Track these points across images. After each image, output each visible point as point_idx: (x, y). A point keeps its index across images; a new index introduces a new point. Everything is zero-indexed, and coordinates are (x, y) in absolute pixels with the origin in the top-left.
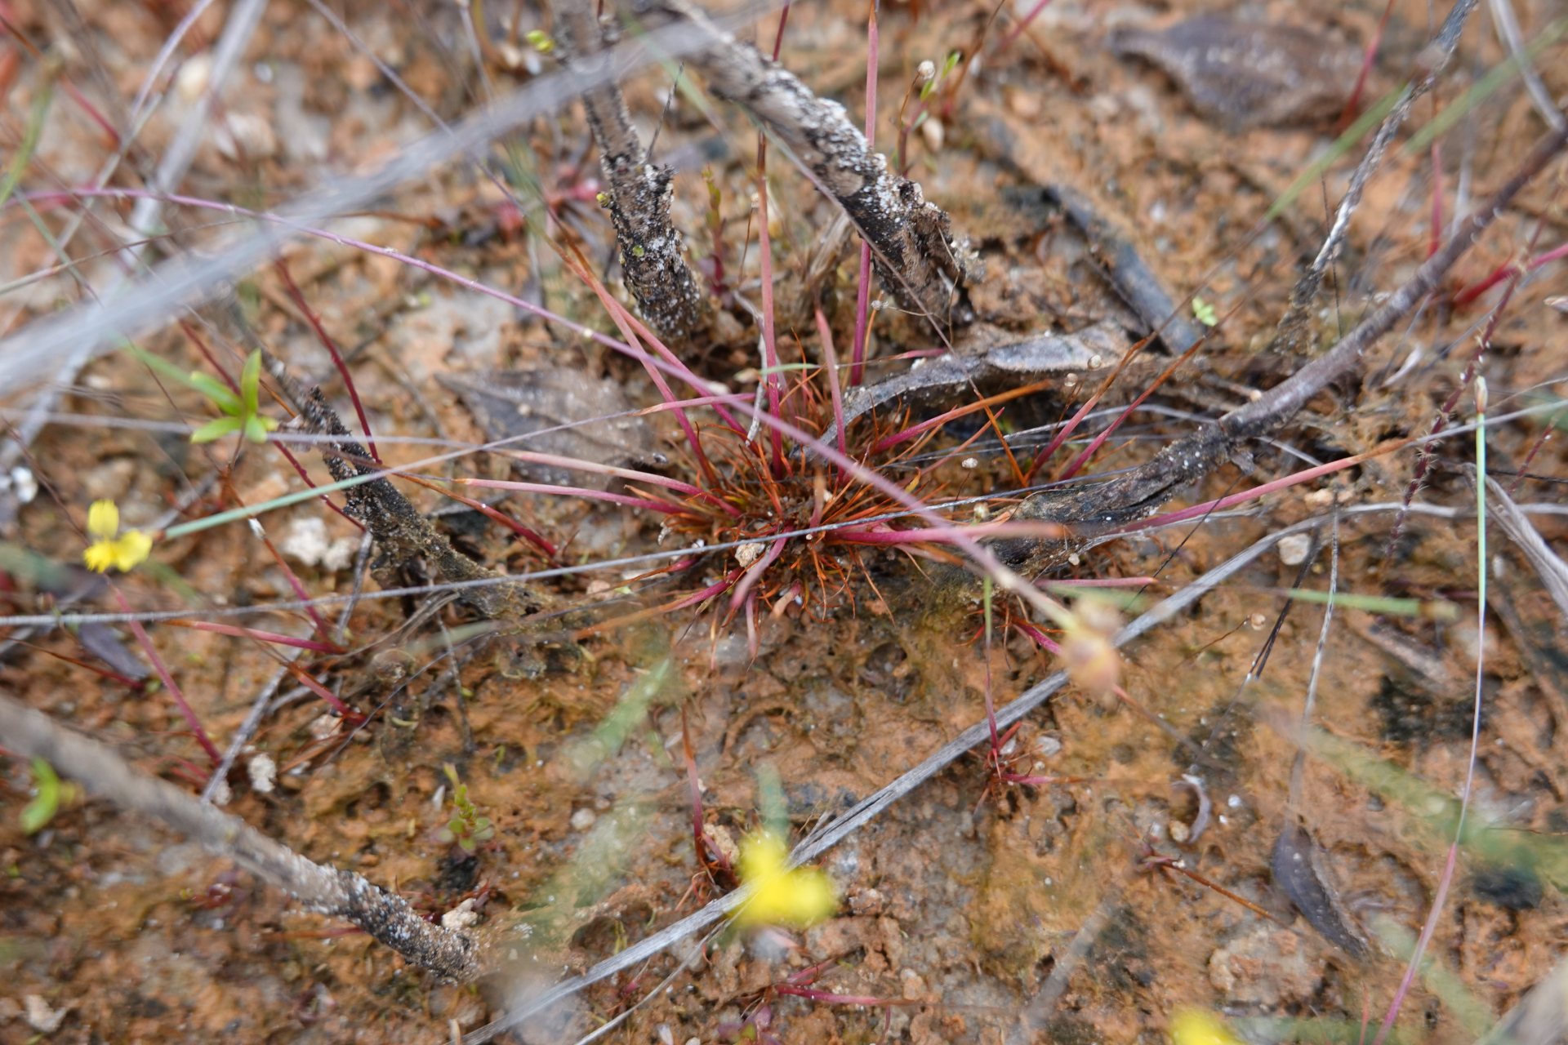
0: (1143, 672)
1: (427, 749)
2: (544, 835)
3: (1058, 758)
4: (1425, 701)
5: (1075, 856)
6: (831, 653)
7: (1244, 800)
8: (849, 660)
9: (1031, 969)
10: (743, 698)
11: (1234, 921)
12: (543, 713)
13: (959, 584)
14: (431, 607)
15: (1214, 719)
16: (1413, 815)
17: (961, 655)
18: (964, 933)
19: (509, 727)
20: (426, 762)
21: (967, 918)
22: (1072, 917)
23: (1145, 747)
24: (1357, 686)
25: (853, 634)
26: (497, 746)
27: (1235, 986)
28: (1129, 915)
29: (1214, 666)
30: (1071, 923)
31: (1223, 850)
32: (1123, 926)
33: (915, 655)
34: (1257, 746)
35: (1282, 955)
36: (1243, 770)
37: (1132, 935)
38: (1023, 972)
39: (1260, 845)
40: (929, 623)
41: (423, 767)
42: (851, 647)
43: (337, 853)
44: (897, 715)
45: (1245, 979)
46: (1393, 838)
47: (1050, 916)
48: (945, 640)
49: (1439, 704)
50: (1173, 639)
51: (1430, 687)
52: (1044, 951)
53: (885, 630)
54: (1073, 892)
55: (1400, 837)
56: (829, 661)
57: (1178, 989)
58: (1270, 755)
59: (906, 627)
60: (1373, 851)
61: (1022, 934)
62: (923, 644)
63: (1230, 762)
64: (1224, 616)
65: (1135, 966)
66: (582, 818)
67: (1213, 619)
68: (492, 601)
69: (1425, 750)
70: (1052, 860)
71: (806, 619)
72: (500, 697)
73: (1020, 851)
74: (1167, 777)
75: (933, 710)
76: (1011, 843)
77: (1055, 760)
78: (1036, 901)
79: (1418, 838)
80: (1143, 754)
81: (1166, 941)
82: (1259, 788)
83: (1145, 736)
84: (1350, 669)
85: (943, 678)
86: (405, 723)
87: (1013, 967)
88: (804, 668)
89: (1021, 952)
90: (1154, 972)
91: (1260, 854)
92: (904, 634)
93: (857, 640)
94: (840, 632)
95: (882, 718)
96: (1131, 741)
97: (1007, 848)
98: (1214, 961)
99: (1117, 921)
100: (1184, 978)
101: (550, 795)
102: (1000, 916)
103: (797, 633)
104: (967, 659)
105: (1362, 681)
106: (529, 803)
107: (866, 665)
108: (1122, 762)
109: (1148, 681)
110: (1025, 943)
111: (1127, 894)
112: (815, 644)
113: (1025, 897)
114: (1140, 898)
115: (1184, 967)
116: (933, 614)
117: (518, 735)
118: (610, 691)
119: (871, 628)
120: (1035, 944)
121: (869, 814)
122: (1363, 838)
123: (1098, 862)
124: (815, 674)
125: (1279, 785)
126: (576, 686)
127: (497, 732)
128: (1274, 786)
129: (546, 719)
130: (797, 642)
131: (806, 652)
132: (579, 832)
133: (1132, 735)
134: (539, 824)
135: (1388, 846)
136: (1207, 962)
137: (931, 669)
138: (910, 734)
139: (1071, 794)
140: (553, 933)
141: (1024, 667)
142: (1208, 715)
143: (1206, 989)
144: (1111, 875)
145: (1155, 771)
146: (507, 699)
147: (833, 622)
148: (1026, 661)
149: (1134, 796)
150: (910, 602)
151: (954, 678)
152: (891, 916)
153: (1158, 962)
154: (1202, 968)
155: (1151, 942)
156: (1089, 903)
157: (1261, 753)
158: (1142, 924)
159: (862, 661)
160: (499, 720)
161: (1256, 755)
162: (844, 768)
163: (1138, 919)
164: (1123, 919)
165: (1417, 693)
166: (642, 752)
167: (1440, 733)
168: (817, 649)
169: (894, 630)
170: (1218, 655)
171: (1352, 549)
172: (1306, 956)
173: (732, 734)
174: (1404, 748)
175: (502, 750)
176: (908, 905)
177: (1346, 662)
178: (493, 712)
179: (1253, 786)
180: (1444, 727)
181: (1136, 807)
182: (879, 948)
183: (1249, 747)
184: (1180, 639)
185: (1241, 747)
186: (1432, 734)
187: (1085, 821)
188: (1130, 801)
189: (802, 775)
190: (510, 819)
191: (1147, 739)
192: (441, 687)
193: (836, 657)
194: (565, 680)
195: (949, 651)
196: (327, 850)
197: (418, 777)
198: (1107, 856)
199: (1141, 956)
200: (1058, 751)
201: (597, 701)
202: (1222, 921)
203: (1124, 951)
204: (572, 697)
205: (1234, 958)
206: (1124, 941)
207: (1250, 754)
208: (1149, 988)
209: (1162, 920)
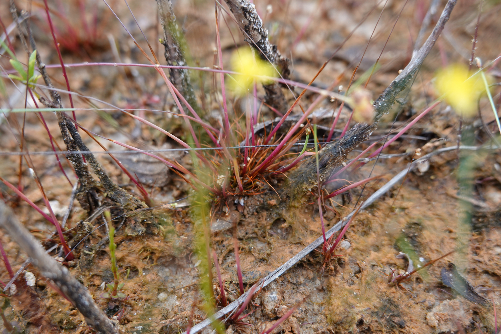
0: (376, 218)
1: (98, 268)
2: (147, 300)
3: (350, 250)
4: (484, 216)
5: (364, 284)
6: (257, 227)
7: (425, 259)
8: (264, 227)
9: (355, 326)
10: (224, 246)
11: (432, 303)
12: (145, 254)
13: (302, 183)
14: (100, 211)
15: (407, 230)
16: (491, 254)
17: (307, 219)
18: (325, 321)
19: (132, 259)
20: (98, 273)
21: (324, 315)
22: (367, 303)
23: (383, 245)
24: (457, 215)
25: (264, 217)
26: (127, 268)
27: (439, 325)
28: (390, 301)
29: (402, 213)
30: (367, 305)
31: (421, 278)
32: (389, 305)
33: (289, 220)
34: (425, 238)
35: (455, 310)
36: (422, 248)
37: (393, 308)
38: (351, 328)
39: (434, 274)
40: (293, 204)
41: (96, 275)
42: (264, 222)
43: (60, 310)
44: (285, 243)
45: (442, 322)
46: (486, 264)
47: (358, 305)
48: (300, 212)
49: (489, 215)
50: (385, 205)
51: (484, 210)
52: (359, 317)
53: (276, 213)
54: (366, 295)
55: (488, 263)
56: (256, 230)
57: (416, 329)
58: (431, 241)
59: (284, 210)
60: (480, 270)
61: (349, 312)
62: (292, 214)
63: (417, 247)
64: (402, 196)
65: (396, 320)
66: (162, 296)
67: (399, 197)
68: (124, 200)
69: (488, 232)
70: (355, 287)
71: (245, 212)
72: (127, 248)
73: (341, 285)
74: (394, 254)
75: (299, 238)
76: (337, 283)
77: (349, 251)
78: (351, 301)
79: (495, 262)
80: (383, 248)
81: (407, 311)
82: (430, 253)
83: (382, 241)
84: (453, 209)
85: (301, 227)
86: (89, 253)
87: (347, 326)
88: (247, 234)
89: (349, 319)
90: (405, 322)
91: (436, 277)
92: (284, 213)
93: (266, 219)
94: (259, 218)
95: (279, 245)
96: (377, 244)
97: (336, 286)
98: (428, 317)
99: (386, 303)
100: (418, 324)
101: (148, 285)
102: (338, 308)
103: (243, 219)
104: (309, 221)
105: (459, 213)
106: (140, 289)
107: (271, 229)
108: (375, 251)
109: (379, 221)
110: (350, 315)
111: (388, 293)
112: (249, 223)
113: (347, 300)
114: (393, 295)
115: (416, 321)
116: (294, 200)
117: (135, 263)
118: (171, 243)
119: (271, 214)
120: (354, 315)
121: (279, 274)
122: (474, 266)
123: (373, 285)
124: (251, 236)
125: (437, 251)
126: (158, 241)
127: (126, 261)
128: (435, 252)
129: (146, 258)
130: (243, 223)
131: (247, 227)
132: (161, 302)
133: (377, 241)
134: (145, 297)
135: (485, 267)
136: (426, 318)
137: (296, 225)
138: (291, 250)
139: (358, 264)
140: (151, 328)
141: (331, 222)
142: (404, 229)
143: (427, 328)
144: (380, 289)
145: (389, 253)
146: (130, 248)
147: (256, 213)
148: (332, 220)
149: (382, 263)
150: (285, 198)
151: (306, 228)
152: (293, 316)
153: (406, 318)
154: (424, 321)
155: (401, 310)
156: (373, 298)
157: (428, 240)
158: (396, 304)
159: (269, 227)
160: (127, 256)
161: (426, 241)
162: (267, 265)
163: (395, 302)
164: (388, 303)
165: (480, 214)
166: (186, 271)
167: (492, 225)
168: (251, 225)
169: (280, 212)
170: (403, 209)
171: (443, 167)
172: (464, 310)
173: (221, 259)
174: (480, 234)
175: (129, 270)
176: (300, 311)
177: (451, 207)
178: (125, 253)
179: (428, 253)
180: (493, 223)
181: (384, 268)
182: (290, 329)
183: (422, 239)
184: (388, 204)
185: (419, 239)
186: (489, 226)
187: (365, 272)
188: (381, 265)
189: (250, 268)
190: (133, 295)
191: (383, 242)
192: (104, 242)
193: (259, 228)
194: (153, 239)
195: (302, 216)
196: (56, 310)
197: (95, 280)
198: (377, 282)
199: (398, 316)
200: (350, 247)
201: (166, 247)
202: (427, 303)
203: (391, 314)
204: (157, 246)
205: (435, 314)
206: (390, 310)
207: (423, 241)
208: (404, 328)
209: (404, 303)
